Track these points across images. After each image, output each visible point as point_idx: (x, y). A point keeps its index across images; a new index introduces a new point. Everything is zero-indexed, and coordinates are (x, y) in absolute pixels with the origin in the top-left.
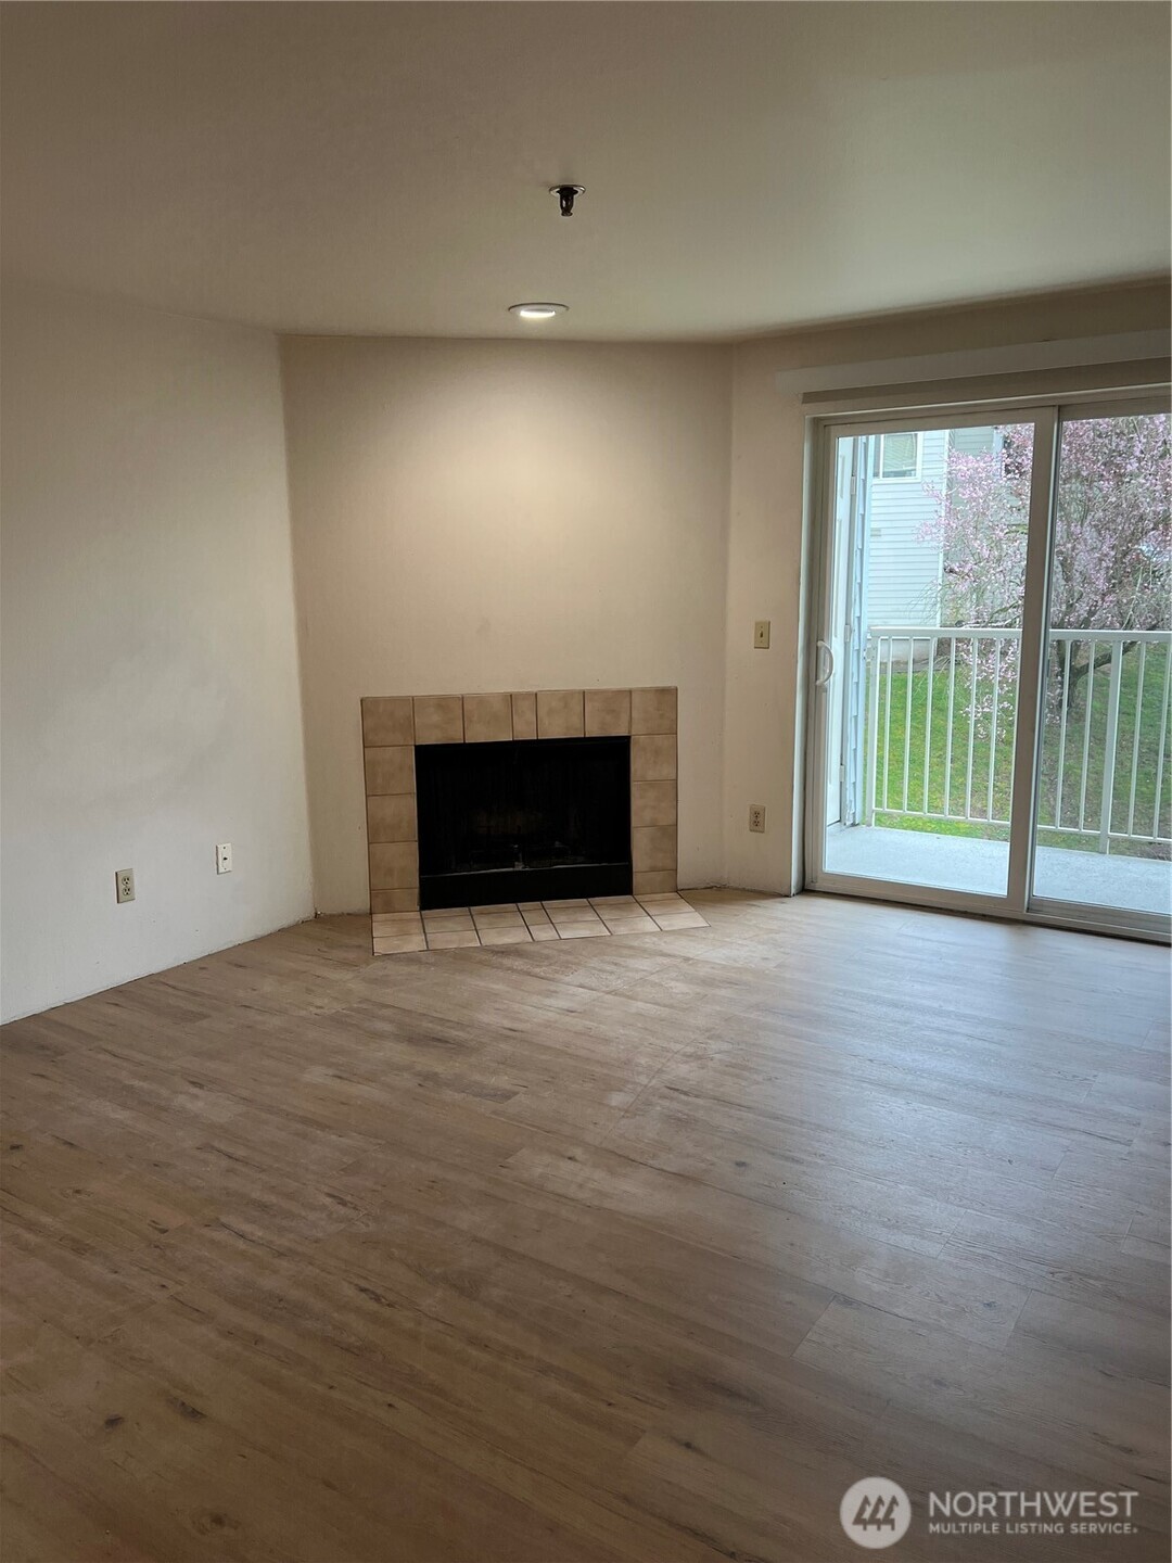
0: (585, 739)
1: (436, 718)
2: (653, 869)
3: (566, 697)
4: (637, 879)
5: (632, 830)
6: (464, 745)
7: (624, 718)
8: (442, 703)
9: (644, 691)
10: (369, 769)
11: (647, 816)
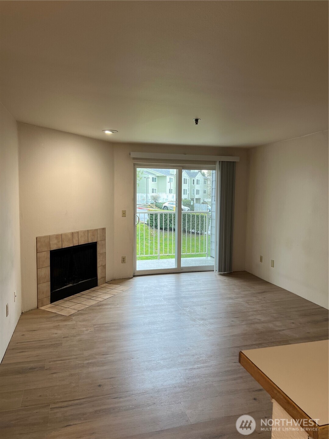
0: (88, 243)
1: (55, 241)
2: (101, 278)
3: (84, 232)
4: (99, 281)
5: (98, 267)
7: (96, 236)
9: (100, 229)
10: (38, 259)
11: (101, 263)
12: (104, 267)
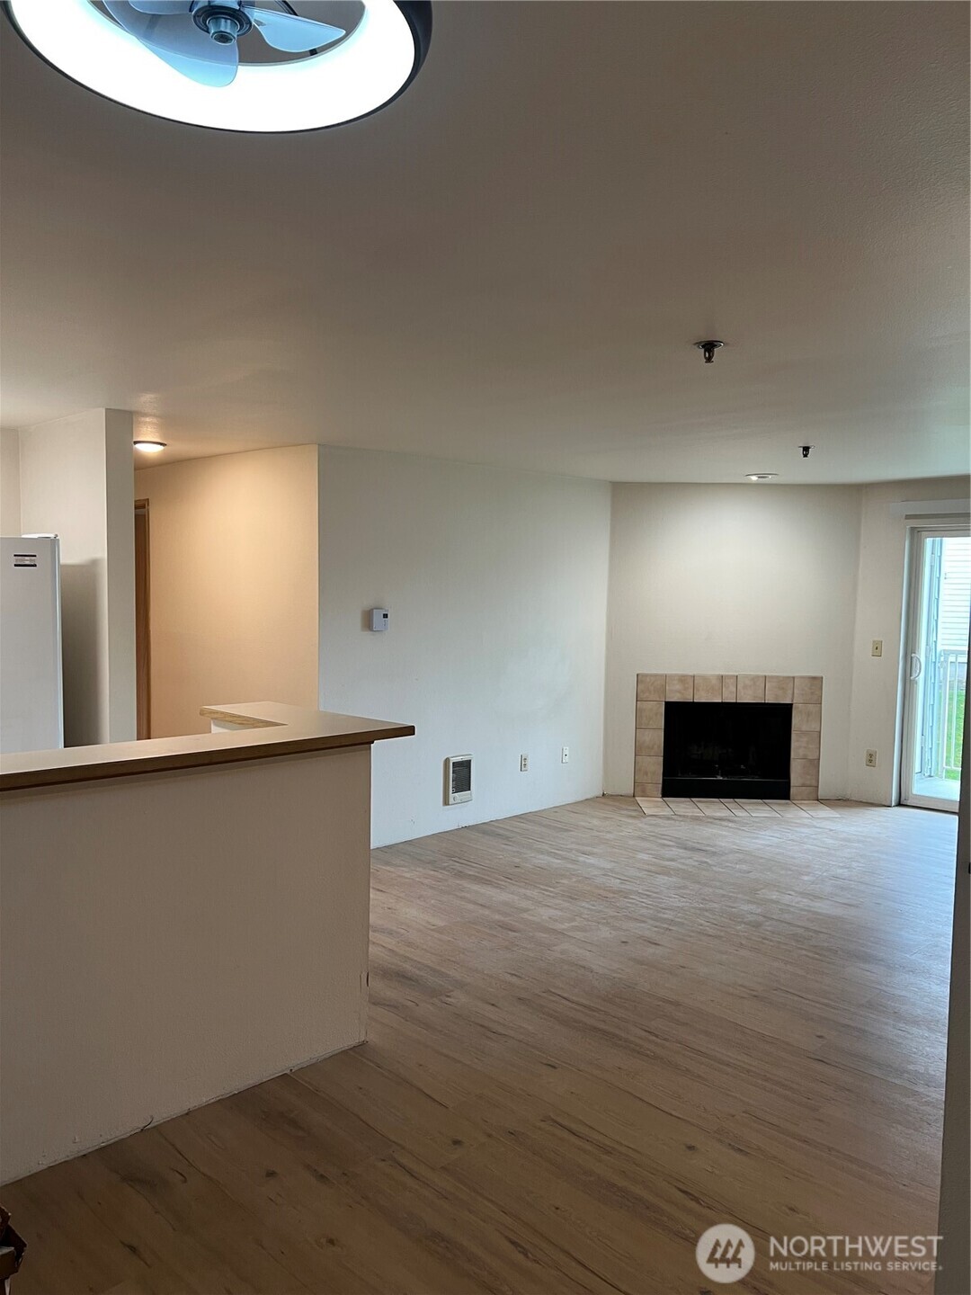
0: (765, 704)
1: (678, 687)
2: (803, 786)
3: (755, 679)
4: (793, 790)
5: (792, 760)
6: (693, 703)
7: (790, 692)
8: (683, 679)
9: (803, 677)
10: (639, 713)
11: (801, 752)
12: (815, 764)
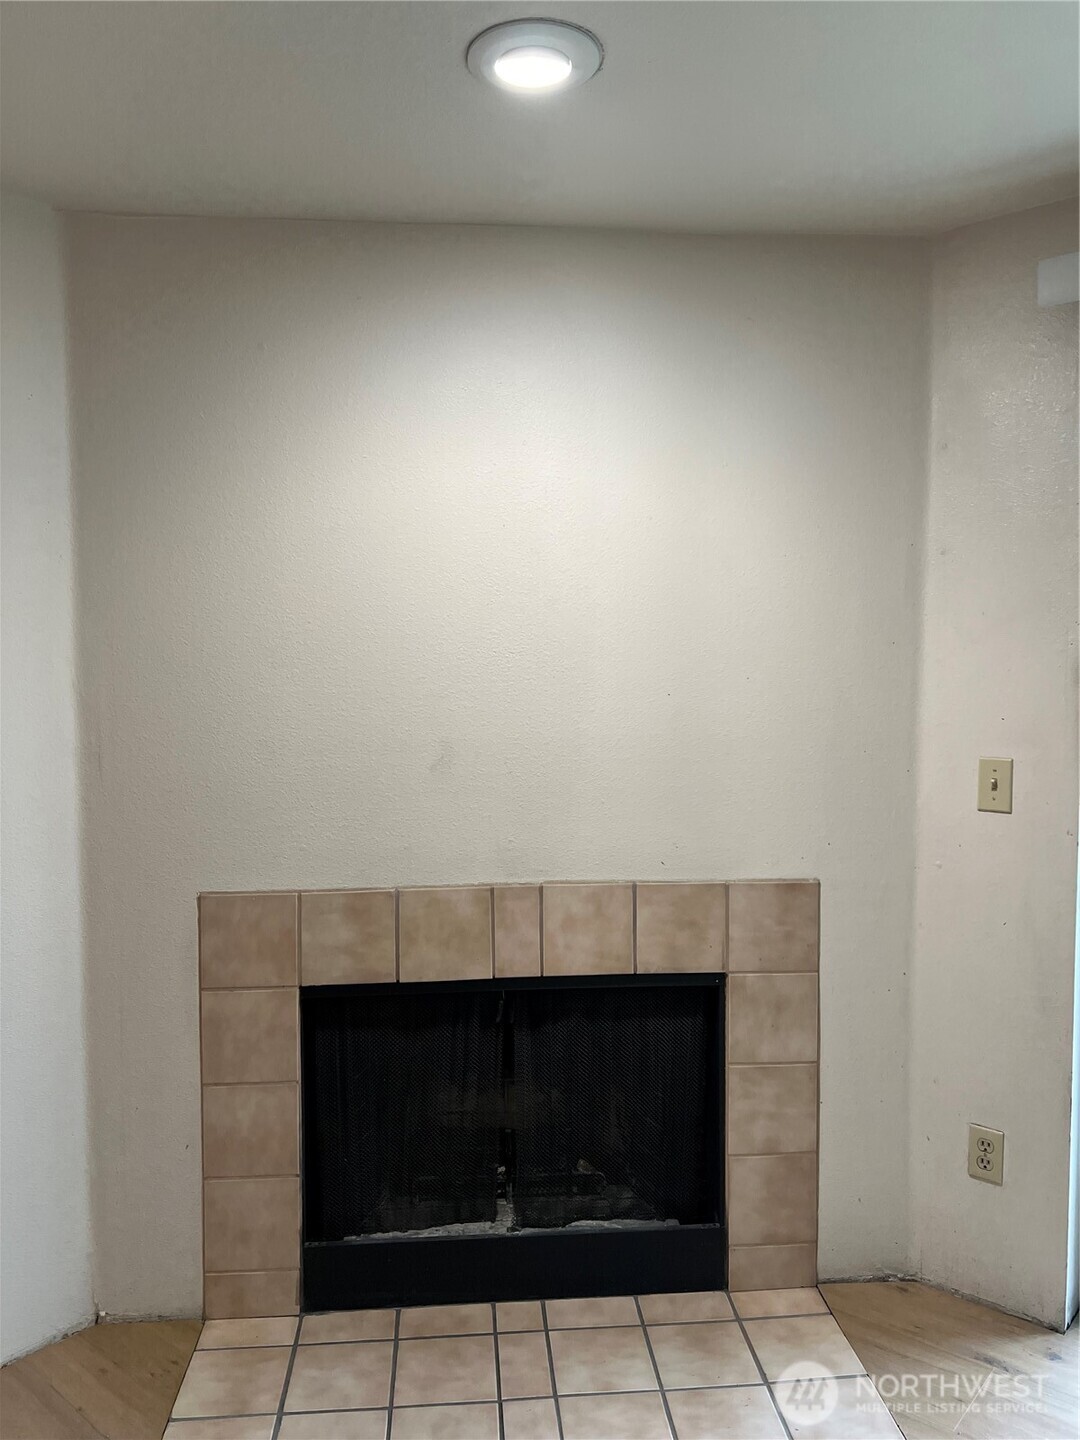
0: (635, 976)
1: (342, 933)
2: (770, 1239)
3: (599, 895)
4: (736, 1260)
6: (398, 986)
7: (715, 936)
8: (358, 905)
9: (752, 886)
10: (210, 1029)
11: (759, 1132)
12: (803, 1167)
